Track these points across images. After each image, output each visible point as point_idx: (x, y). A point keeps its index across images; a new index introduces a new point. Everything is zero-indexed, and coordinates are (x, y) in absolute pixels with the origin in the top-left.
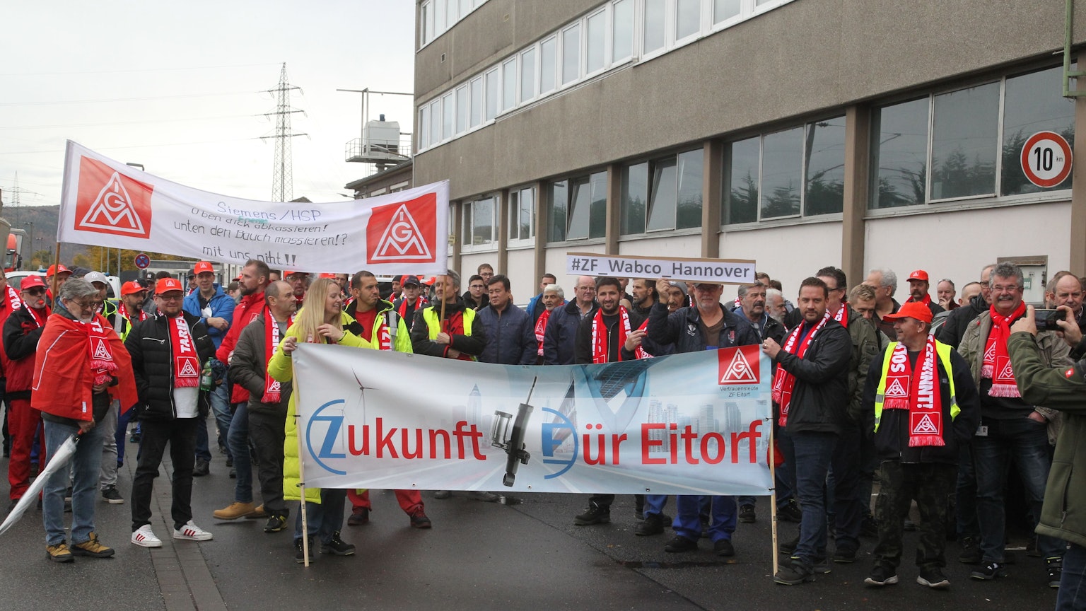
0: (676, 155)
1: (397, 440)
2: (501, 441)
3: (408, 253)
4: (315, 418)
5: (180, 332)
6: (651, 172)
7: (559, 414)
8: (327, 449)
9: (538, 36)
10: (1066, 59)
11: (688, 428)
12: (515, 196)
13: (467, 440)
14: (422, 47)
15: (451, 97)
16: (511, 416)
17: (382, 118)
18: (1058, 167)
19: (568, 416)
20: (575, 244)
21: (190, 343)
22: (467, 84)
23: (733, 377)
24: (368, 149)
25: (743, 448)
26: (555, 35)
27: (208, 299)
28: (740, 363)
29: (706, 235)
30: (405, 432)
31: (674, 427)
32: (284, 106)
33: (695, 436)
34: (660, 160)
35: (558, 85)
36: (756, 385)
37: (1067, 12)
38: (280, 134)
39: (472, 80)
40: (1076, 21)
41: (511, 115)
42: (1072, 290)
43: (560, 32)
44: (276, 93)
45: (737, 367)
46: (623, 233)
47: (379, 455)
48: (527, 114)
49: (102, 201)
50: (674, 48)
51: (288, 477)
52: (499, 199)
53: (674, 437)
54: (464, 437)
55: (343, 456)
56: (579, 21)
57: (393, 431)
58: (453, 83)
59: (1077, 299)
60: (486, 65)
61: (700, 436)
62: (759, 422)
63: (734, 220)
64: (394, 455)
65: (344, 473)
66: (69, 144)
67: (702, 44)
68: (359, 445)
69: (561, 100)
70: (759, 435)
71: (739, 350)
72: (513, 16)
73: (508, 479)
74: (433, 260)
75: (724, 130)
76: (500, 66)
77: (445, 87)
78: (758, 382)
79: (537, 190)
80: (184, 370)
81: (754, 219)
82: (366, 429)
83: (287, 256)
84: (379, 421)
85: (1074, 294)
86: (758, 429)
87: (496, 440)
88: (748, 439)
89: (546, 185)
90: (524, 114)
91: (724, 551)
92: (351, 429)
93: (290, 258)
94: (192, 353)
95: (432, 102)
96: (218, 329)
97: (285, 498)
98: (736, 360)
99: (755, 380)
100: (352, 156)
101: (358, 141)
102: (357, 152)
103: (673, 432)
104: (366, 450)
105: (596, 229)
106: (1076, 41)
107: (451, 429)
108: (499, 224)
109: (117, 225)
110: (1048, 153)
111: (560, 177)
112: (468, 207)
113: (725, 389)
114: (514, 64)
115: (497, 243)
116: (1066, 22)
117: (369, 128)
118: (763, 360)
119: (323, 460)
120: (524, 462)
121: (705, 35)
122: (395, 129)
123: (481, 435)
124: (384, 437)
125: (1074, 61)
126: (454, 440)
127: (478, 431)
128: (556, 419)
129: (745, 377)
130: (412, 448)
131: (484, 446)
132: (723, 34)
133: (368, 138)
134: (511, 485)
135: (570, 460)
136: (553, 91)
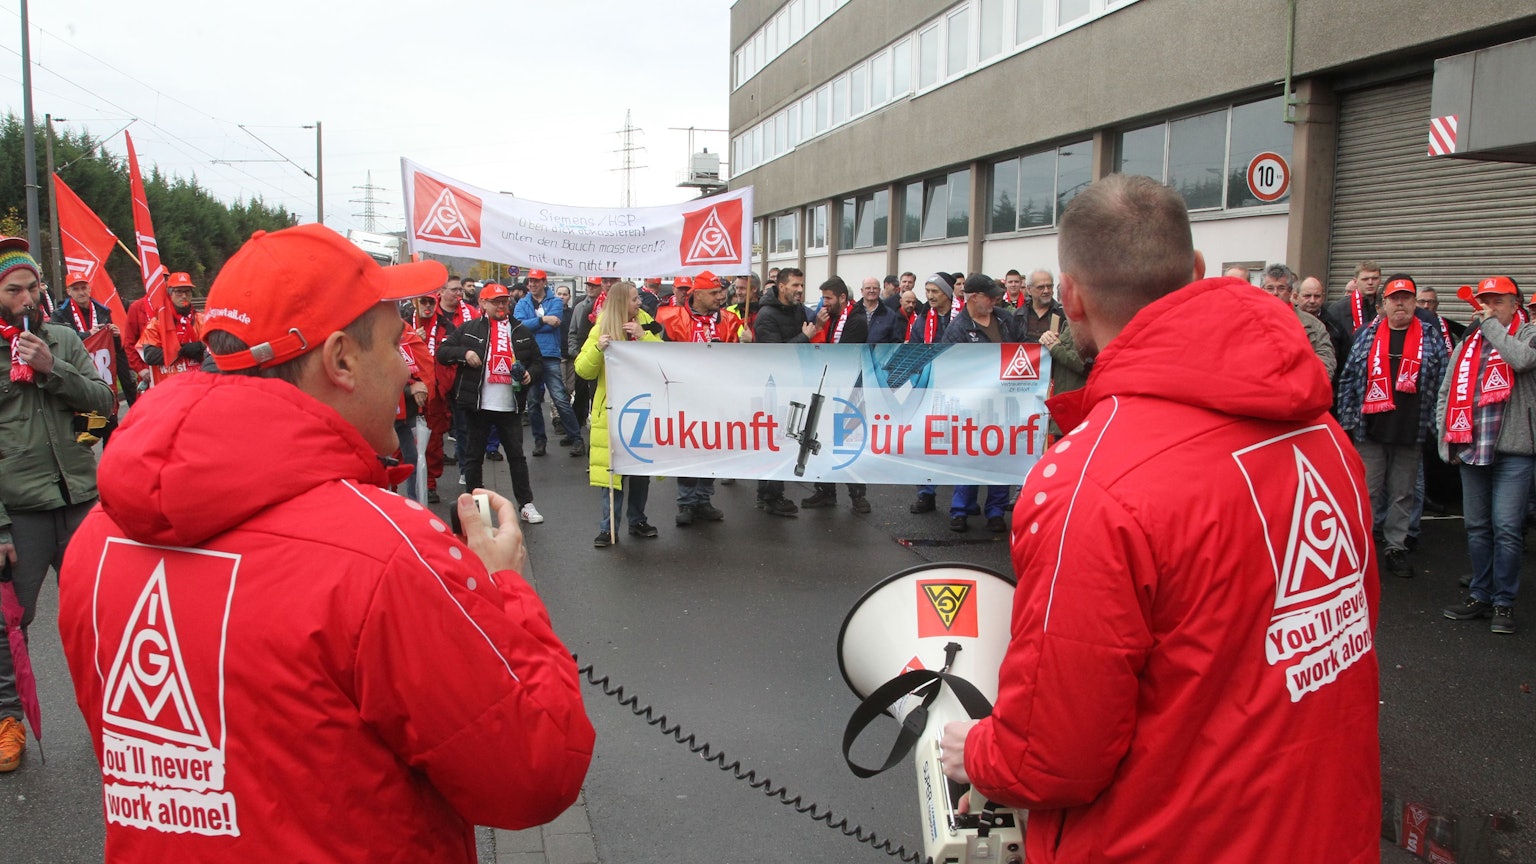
0: (946, 175)
1: (697, 432)
2: (795, 432)
3: (718, 255)
4: (625, 410)
5: (499, 334)
6: (926, 190)
7: (849, 404)
8: (636, 440)
9: (831, 76)
10: (1287, 88)
11: (969, 421)
12: (812, 211)
13: (763, 431)
14: (735, 89)
15: (759, 130)
16: (805, 406)
17: (705, 151)
18: (1278, 184)
19: (858, 406)
20: (861, 251)
21: (508, 344)
22: (772, 119)
23: (1014, 373)
24: (694, 175)
25: (1022, 442)
26: (844, 75)
27: (540, 301)
28: (1022, 359)
29: (972, 243)
30: (704, 425)
31: (955, 419)
32: (629, 144)
33: (976, 428)
34: (933, 179)
35: (847, 117)
36: (1036, 381)
37: (1288, 47)
38: (626, 166)
39: (776, 115)
40: (1296, 56)
41: (807, 144)
42: (1315, 292)
43: (849, 72)
44: (622, 134)
45: (1019, 364)
46: (901, 242)
47: (683, 445)
48: (821, 142)
49: (435, 213)
50: (945, 83)
51: (593, 465)
52: (798, 214)
53: (955, 429)
54: (760, 428)
55: (650, 446)
56: (865, 62)
57: (694, 424)
58: (760, 118)
59: (1318, 301)
60: (788, 102)
61: (981, 429)
62: (1037, 416)
63: (996, 230)
64: (696, 446)
65: (651, 462)
66: (403, 161)
67: (969, 79)
68: (664, 436)
69: (850, 130)
70: (1037, 428)
71: (1021, 347)
72: (810, 61)
73: (799, 470)
74: (738, 262)
75: (988, 153)
76: (799, 103)
77: (754, 122)
78: (1038, 378)
79: (830, 206)
80: (498, 368)
81: (1014, 230)
82: (670, 421)
83: (608, 263)
84: (682, 414)
85: (1316, 296)
86: (1036, 423)
87: (790, 430)
88: (1026, 432)
89: (837, 202)
90: (819, 142)
91: (997, 528)
92: (657, 421)
93: (611, 264)
94: (508, 353)
95: (743, 134)
96: (552, 326)
97: (592, 483)
98: (1018, 356)
99: (1035, 376)
100: (681, 182)
101: (686, 170)
102: (686, 179)
103: (955, 424)
104: (670, 440)
105: (879, 238)
106: (1296, 73)
107: (747, 420)
108: (799, 237)
109: (451, 235)
110: (1270, 171)
111: (849, 195)
112: (773, 221)
113: (1006, 384)
114: (809, 102)
115: (797, 251)
116: (1288, 56)
117: (695, 158)
118: (1045, 357)
119: (634, 450)
120: (815, 453)
121: (972, 71)
122: (716, 160)
123: (776, 425)
124: (686, 430)
125: (1293, 91)
126: (750, 431)
127: (774, 422)
128: (846, 409)
129: (1026, 373)
130: (711, 440)
131: (778, 436)
132: (986, 70)
133: (694, 167)
134: (801, 475)
135: (858, 449)
136: (844, 122)
